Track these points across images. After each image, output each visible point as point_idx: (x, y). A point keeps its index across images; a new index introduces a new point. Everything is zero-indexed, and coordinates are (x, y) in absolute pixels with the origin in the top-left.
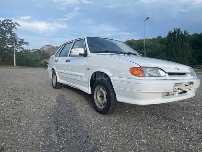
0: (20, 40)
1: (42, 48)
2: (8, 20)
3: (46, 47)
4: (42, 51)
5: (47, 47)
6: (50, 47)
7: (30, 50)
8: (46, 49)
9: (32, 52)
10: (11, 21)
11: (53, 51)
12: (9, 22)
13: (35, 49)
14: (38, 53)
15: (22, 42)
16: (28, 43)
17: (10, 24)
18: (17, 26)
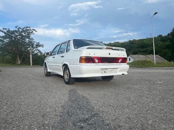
0: (36, 43)
2: (27, 27)
12: (28, 29)
16: (43, 45)
17: (28, 30)
18: (34, 32)
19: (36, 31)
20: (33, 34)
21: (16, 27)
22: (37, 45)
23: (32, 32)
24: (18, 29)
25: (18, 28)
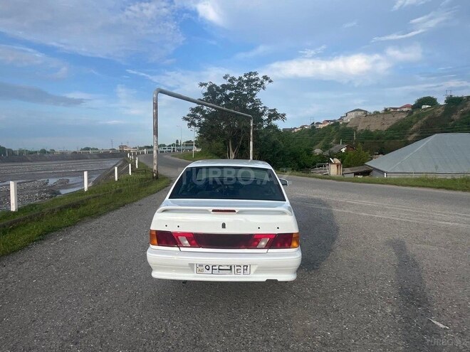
0: (270, 110)
1: (341, 119)
2: (250, 74)
3: (351, 114)
4: (341, 123)
5: (354, 113)
6: (359, 113)
7: (318, 123)
8: (351, 120)
9: (321, 126)
10: (255, 74)
11: (365, 122)
12: (253, 77)
13: (328, 121)
14: (333, 128)
15: (274, 115)
16: (284, 115)
17: (254, 80)
18: (266, 83)
19: (270, 81)
20: (264, 88)
21: (225, 78)
22: (270, 117)
23: (262, 83)
24: (229, 81)
25: (228, 79)
